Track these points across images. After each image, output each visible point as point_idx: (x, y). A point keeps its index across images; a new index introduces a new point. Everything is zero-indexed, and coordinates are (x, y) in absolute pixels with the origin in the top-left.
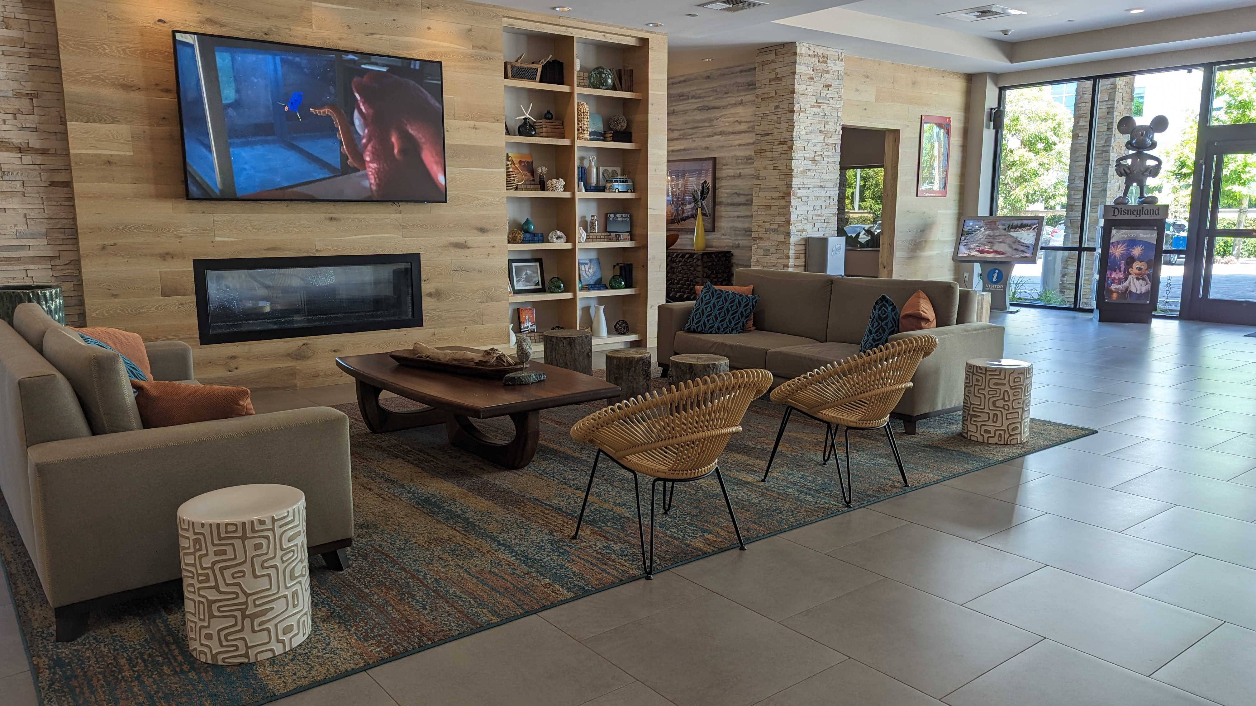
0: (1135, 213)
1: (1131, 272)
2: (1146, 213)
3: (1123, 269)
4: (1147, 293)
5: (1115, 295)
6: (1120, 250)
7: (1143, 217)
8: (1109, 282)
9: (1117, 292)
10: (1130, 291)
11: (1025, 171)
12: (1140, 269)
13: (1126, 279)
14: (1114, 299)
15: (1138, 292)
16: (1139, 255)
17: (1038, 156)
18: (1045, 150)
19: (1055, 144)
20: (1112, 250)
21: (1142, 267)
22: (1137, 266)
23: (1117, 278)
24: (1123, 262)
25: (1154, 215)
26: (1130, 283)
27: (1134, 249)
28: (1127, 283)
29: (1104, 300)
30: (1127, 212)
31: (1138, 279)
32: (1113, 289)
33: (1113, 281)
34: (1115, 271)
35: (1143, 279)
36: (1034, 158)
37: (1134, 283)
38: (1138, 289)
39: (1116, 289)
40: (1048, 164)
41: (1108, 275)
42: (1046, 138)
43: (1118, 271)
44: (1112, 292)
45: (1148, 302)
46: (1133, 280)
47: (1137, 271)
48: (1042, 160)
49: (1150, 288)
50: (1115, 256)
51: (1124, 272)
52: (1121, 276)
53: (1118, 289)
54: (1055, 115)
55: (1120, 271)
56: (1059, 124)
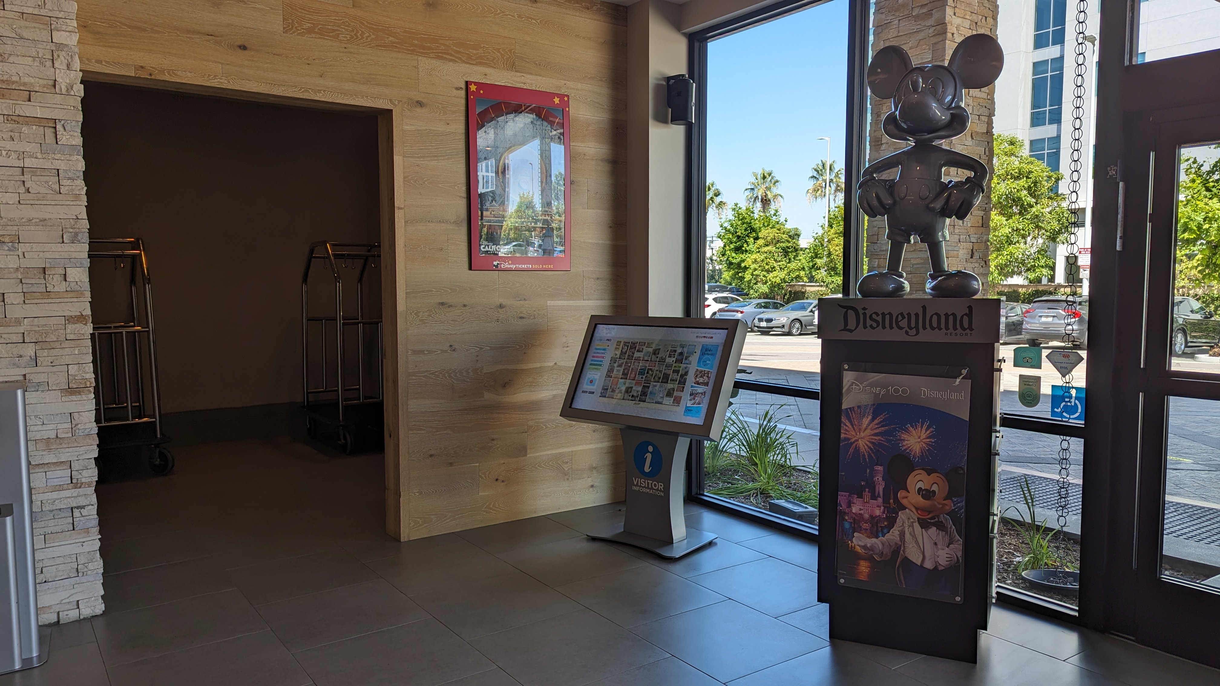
0: (904, 323)
1: (904, 502)
2: (935, 324)
3: (880, 488)
4: (952, 568)
5: (864, 567)
6: (868, 432)
7: (927, 336)
8: (847, 525)
9: (870, 559)
10: (906, 560)
11: (995, 238)
12: (927, 494)
13: (892, 522)
14: (862, 577)
15: (929, 565)
16: (922, 450)
17: (1011, 221)
18: (1021, 213)
19: (1032, 206)
20: (847, 431)
21: (935, 488)
22: (920, 485)
23: (867, 516)
24: (880, 468)
25: (959, 330)
26: (902, 534)
27: (907, 431)
28: (893, 535)
29: (836, 579)
30: (879, 319)
31: (925, 525)
32: (858, 549)
33: (856, 526)
34: (860, 496)
35: (940, 526)
36: (1005, 222)
37: (914, 536)
38: (928, 554)
39: (864, 547)
40: (1023, 230)
41: (843, 506)
42: (1020, 199)
43: (867, 494)
44: (855, 557)
45: (958, 599)
46: (911, 525)
47: (919, 500)
48: (1016, 225)
49: (960, 554)
50: (857, 450)
51: (886, 501)
52: (878, 512)
53: (872, 549)
54: (1030, 172)
55: (874, 497)
56: (1035, 183)
